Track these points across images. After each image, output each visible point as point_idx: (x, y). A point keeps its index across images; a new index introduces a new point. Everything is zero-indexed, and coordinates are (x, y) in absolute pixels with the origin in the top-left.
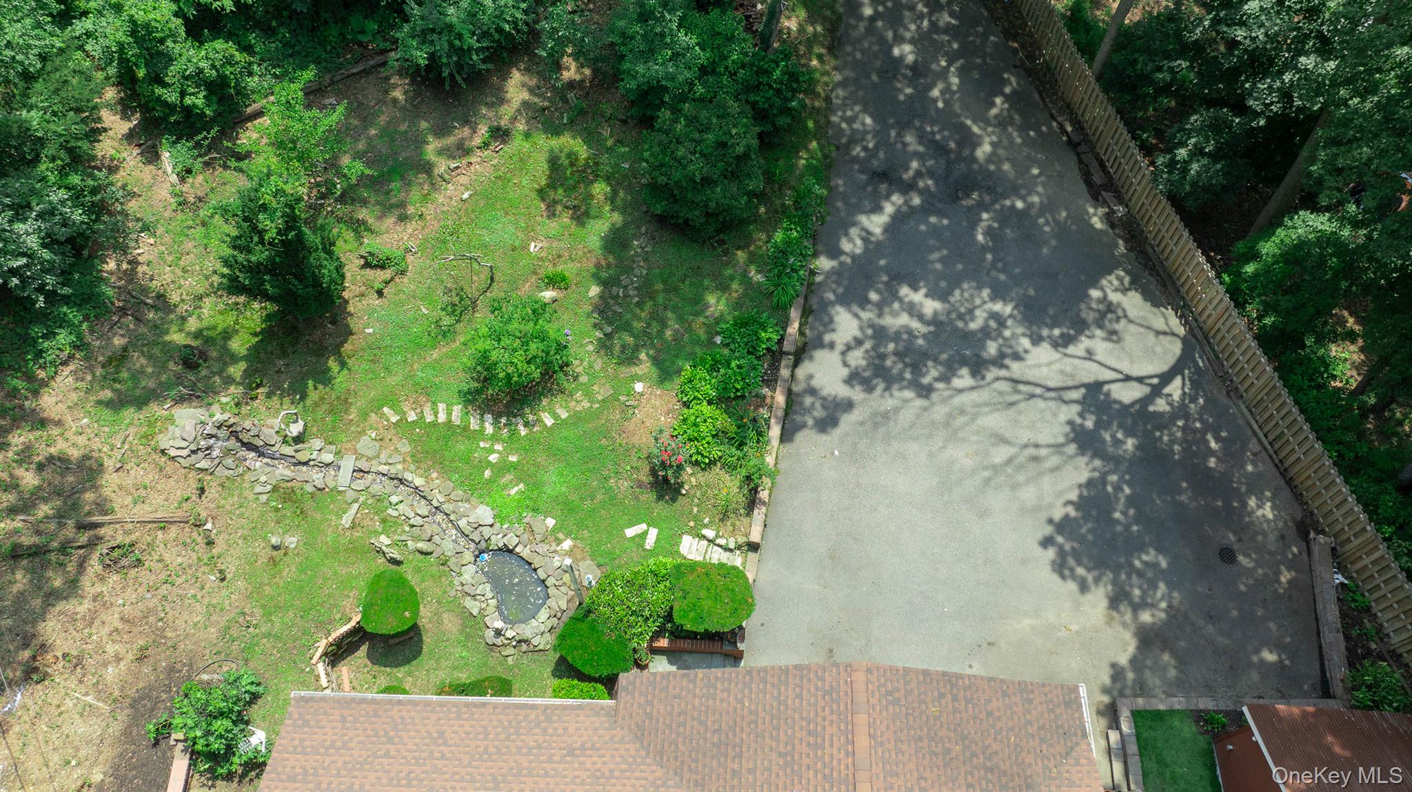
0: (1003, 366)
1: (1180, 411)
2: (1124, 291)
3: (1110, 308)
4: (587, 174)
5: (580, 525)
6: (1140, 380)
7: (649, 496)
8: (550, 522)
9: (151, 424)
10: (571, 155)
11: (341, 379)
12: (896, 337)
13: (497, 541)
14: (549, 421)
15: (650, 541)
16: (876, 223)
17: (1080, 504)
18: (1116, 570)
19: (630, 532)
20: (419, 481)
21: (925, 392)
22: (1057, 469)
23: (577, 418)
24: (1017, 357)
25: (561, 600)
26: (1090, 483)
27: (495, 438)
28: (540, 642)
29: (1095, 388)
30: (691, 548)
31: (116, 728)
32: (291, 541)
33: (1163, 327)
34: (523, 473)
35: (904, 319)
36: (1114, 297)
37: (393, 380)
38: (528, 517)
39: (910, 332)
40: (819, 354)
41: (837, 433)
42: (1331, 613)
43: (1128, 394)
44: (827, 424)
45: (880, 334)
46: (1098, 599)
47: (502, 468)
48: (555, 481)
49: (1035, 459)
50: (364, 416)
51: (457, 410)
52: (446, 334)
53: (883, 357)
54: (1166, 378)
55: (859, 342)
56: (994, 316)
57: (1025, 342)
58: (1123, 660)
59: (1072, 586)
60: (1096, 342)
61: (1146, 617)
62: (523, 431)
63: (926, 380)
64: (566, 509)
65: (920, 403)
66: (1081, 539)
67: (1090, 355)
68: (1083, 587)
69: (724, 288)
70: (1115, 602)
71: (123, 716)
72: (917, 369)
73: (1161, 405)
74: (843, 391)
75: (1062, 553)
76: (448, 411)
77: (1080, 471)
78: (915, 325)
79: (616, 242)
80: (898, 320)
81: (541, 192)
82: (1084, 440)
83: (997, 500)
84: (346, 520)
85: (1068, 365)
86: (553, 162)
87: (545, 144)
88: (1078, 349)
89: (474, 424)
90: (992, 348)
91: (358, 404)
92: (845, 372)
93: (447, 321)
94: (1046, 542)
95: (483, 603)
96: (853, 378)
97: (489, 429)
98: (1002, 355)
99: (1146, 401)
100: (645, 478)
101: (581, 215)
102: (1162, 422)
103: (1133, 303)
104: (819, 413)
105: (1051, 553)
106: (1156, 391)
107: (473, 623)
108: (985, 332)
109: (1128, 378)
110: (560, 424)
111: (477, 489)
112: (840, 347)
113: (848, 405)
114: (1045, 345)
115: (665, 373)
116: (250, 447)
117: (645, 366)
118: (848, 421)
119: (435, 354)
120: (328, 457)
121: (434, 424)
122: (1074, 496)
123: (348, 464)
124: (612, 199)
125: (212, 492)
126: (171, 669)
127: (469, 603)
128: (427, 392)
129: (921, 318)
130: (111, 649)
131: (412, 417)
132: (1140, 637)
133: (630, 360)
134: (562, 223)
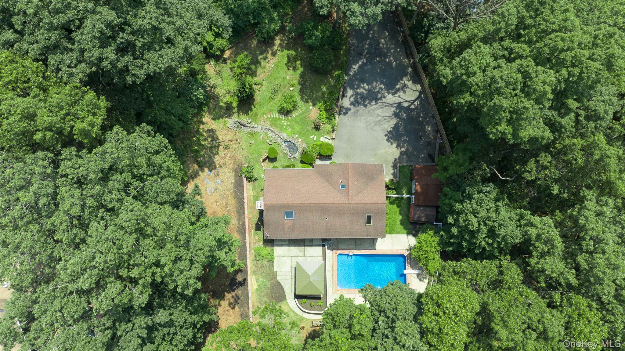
0: (382, 100)
1: (416, 108)
2: (409, 81)
3: (405, 86)
4: (295, 59)
5: (302, 136)
6: (409, 102)
7: (314, 130)
8: (297, 136)
9: (225, 122)
10: (292, 54)
11: (255, 110)
12: (360, 94)
13: (288, 140)
14: (294, 116)
15: (315, 139)
16: (356, 67)
17: (393, 128)
18: (398, 140)
19: (311, 137)
20: (273, 129)
21: (365, 106)
22: (389, 121)
23: (300, 115)
24: (384, 97)
25: (300, 150)
26: (396, 124)
27: (285, 120)
28: (298, 157)
29: (400, 104)
30: (322, 139)
31: (234, 174)
32: (253, 142)
33: (415, 89)
34: (291, 127)
35: (362, 90)
36: (406, 82)
37: (264, 109)
38: (293, 135)
39: (363, 92)
40: (344, 98)
41: (347, 115)
42: (437, 148)
43: (406, 105)
44: (345, 114)
45: (357, 94)
46: (394, 145)
47: (287, 126)
48: (297, 128)
49: (385, 119)
50: (261, 117)
51: (277, 114)
52: (273, 99)
53: (357, 99)
54: (414, 101)
55: (352, 96)
56: (381, 88)
57: (386, 94)
58: (397, 158)
59: (389, 144)
60: (401, 94)
61: (403, 149)
62: (290, 118)
63: (366, 103)
64: (300, 133)
65: (364, 108)
66: (393, 135)
67: (399, 96)
68: (392, 144)
69: (325, 85)
70: (397, 147)
71: (234, 172)
72: (364, 101)
73: (413, 107)
74: (349, 106)
75: (389, 137)
76: (276, 115)
77: (394, 121)
78: (364, 91)
79: (302, 76)
80: (360, 91)
81: (286, 64)
82: (396, 115)
83: (376, 128)
84: (261, 137)
85: (394, 99)
86: (288, 57)
87: (286, 52)
88: (397, 95)
89: (281, 117)
90: (379, 96)
91: (259, 115)
92: (350, 102)
93: (273, 96)
94: (386, 135)
95: (287, 151)
96: (352, 104)
97: (284, 118)
98: (381, 97)
99: (410, 106)
100: (313, 127)
101: (295, 69)
102: (412, 110)
103: (410, 84)
104: (344, 111)
105: (387, 137)
106: (412, 104)
107: (285, 155)
108: (378, 92)
109: (407, 101)
110: (297, 116)
111: (283, 130)
112: (348, 97)
113: (350, 109)
114: (390, 95)
115: (314, 105)
116: (242, 125)
117: (311, 104)
118: (349, 112)
119: (271, 103)
120: (256, 126)
121: (273, 118)
122: (393, 126)
123: (260, 127)
124: (301, 65)
125: (237, 134)
126: (239, 165)
127: (284, 151)
128: (271, 111)
129: (365, 90)
130: (229, 162)
131: (269, 117)
132: (401, 153)
133: (308, 102)
134: (291, 72)
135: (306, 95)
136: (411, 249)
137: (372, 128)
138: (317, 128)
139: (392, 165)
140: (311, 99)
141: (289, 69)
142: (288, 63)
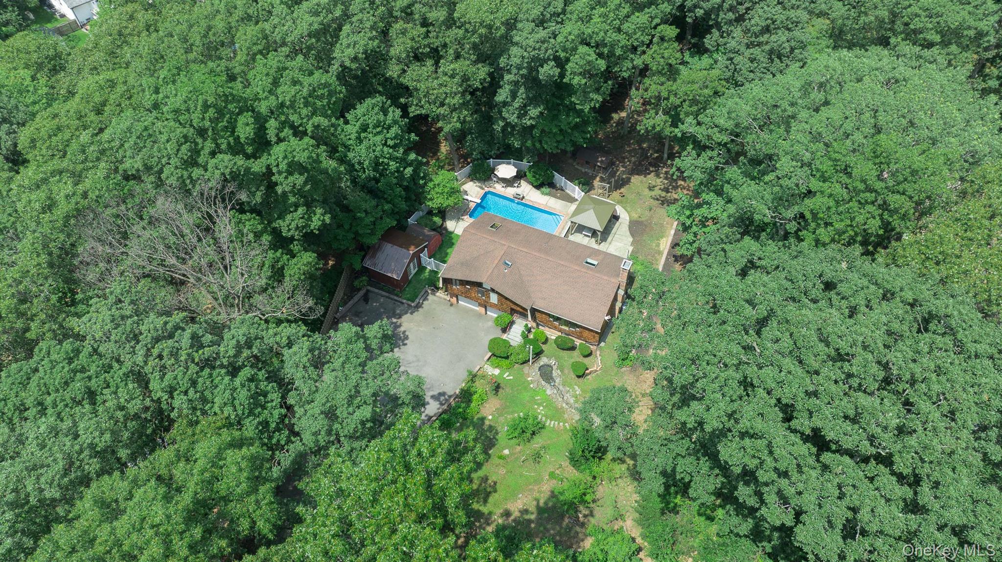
5: (524, 382)
7: (502, 385)
8: (532, 385)
10: (478, 503)
14: (522, 413)
15: (507, 374)
18: (393, 332)
19: (511, 378)
23: (513, 412)
25: (537, 366)
27: (539, 414)
30: (497, 372)
34: (535, 402)
38: (537, 389)
40: (432, 414)
41: (441, 390)
44: (440, 394)
46: (402, 329)
47: (539, 405)
48: (526, 396)
51: (547, 424)
52: (543, 448)
58: (409, 314)
59: (407, 333)
61: (395, 320)
62: (530, 413)
64: (526, 388)
68: (404, 332)
70: (400, 326)
74: (431, 401)
75: (403, 341)
76: (550, 424)
81: (495, 491)
86: (485, 501)
87: (485, 510)
89: (544, 419)
93: (542, 453)
94: (406, 344)
95: (556, 372)
97: (540, 416)
100: (501, 390)
101: (485, 479)
104: (442, 398)
105: (406, 342)
107: (561, 368)
110: (518, 412)
111: (549, 400)
113: (432, 397)
115: (483, 419)
117: (487, 423)
118: (435, 393)
119: (549, 442)
121: (555, 421)
127: (559, 374)
128: (555, 431)
131: (561, 424)
132: (400, 317)
133: (490, 426)
134: (492, 478)
135: (487, 437)
136: (459, 219)
137: (418, 360)
138: (497, 388)
139: (420, 309)
140: (483, 429)
141: (495, 483)
142: (490, 492)
